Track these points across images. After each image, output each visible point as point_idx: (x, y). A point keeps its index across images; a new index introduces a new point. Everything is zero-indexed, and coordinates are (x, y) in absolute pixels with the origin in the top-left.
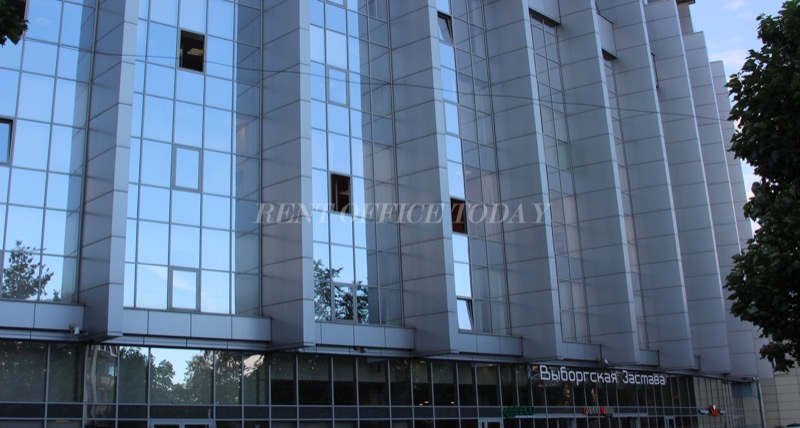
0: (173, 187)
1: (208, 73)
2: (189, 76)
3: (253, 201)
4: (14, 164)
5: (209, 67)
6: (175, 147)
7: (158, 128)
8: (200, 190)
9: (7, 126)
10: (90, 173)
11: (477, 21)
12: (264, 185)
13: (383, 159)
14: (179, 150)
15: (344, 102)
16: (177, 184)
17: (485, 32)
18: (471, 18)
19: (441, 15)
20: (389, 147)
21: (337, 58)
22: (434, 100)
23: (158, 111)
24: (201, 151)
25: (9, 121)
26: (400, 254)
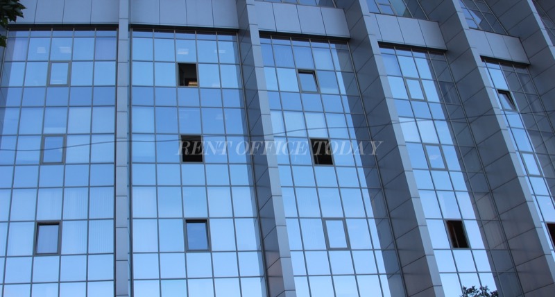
0: (329, 249)
1: (336, 164)
2: (323, 170)
3: (391, 250)
4: (213, 250)
5: (336, 160)
6: (324, 220)
7: (308, 209)
8: (349, 248)
9: (204, 224)
10: (266, 248)
11: (530, 91)
12: (396, 237)
13: (485, 203)
14: (327, 222)
15: (444, 167)
16: (331, 246)
17: (539, 97)
18: (526, 90)
19: (500, 91)
20: (487, 194)
21: (430, 137)
22: (508, 153)
23: (306, 197)
24: (344, 219)
25: (204, 221)
26: (517, 273)
